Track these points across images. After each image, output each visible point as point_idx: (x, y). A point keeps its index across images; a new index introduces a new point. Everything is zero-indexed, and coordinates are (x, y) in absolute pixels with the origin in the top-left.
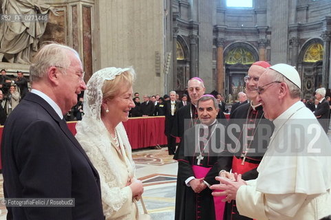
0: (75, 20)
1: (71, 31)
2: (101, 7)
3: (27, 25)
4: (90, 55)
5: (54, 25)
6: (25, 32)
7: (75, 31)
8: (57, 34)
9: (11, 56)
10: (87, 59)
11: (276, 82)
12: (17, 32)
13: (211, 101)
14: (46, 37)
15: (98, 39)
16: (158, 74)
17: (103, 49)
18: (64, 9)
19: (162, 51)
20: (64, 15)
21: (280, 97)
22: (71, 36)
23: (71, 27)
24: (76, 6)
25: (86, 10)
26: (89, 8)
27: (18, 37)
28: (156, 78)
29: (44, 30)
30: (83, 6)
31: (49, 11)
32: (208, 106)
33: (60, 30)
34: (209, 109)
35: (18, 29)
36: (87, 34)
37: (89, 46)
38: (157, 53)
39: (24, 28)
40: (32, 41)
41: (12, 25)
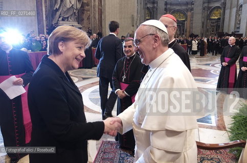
1: (93, 6)
3: (73, 3)
4: (101, 17)
5: (85, 3)
6: (72, 6)
9: (65, 18)
10: (100, 19)
11: (151, 34)
12: (68, 7)
13: (131, 41)
14: (82, 9)
15: (105, 9)
16: (133, 26)
17: (107, 14)
19: (135, 15)
21: (154, 46)
22: (92, 8)
23: (93, 4)
27: (69, 9)
28: (132, 28)
29: (80, 6)
32: (129, 45)
33: (88, 5)
34: (130, 47)
35: (69, 5)
36: (100, 7)
37: (101, 12)
38: (133, 15)
39: (71, 5)
40: (75, 11)
41: (66, 3)
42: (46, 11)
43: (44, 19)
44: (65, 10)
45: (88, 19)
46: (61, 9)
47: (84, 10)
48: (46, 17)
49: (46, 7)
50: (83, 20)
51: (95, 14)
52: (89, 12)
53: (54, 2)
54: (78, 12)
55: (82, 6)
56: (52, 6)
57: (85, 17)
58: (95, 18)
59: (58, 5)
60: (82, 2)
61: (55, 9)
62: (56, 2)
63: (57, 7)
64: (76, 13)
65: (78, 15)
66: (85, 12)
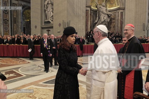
0: (118, 16)
1: (117, 19)
2: (126, 12)
3: (105, 19)
4: (122, 26)
5: (113, 18)
7: (118, 19)
8: (113, 20)
12: (102, 21)
15: (125, 22)
16: (144, 30)
18: (115, 14)
19: (146, 23)
20: (115, 15)
22: (117, 21)
23: (117, 18)
24: (119, 12)
25: (121, 13)
26: (122, 12)
28: (143, 32)
29: (109, 20)
30: (121, 12)
31: (111, 15)
35: (102, 20)
36: (121, 20)
37: (122, 23)
38: (144, 24)
39: (104, 20)
40: (106, 23)
41: (101, 19)
42: (90, 24)
43: (89, 28)
44: (100, 22)
45: (114, 27)
46: (98, 22)
47: (111, 22)
48: (90, 27)
49: (90, 22)
50: (111, 28)
51: (118, 24)
52: (114, 23)
53: (95, 19)
54: (108, 24)
55: (111, 20)
56: (93, 21)
57: (112, 26)
58: (118, 26)
59: (97, 21)
60: (111, 18)
61: (95, 22)
62: (96, 19)
63: (96, 22)
64: (107, 24)
65: (108, 25)
66: (112, 23)
